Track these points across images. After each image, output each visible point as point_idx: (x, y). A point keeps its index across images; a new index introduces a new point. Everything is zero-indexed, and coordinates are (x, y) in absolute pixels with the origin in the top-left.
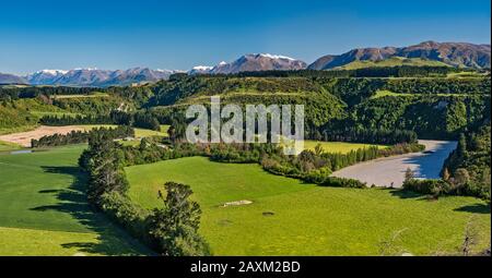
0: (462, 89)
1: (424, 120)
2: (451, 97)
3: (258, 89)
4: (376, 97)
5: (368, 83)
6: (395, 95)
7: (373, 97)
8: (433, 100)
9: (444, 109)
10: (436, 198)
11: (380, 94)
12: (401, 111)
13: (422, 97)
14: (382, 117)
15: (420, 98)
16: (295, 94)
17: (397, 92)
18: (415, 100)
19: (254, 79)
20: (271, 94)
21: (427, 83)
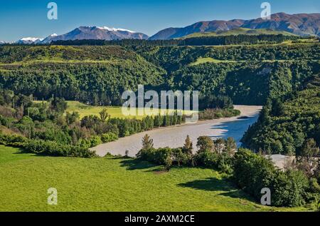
0: (290, 55)
1: (246, 85)
2: (276, 63)
3: (65, 57)
4: (196, 64)
5: (191, 51)
6: (216, 62)
7: (192, 64)
8: (256, 67)
9: (268, 75)
10: (168, 169)
11: (201, 61)
12: (221, 78)
13: (246, 64)
14: (201, 83)
15: (244, 64)
16: (106, 61)
17: (221, 59)
18: (237, 67)
19: (60, 47)
20: (78, 61)
21: (254, 49)
